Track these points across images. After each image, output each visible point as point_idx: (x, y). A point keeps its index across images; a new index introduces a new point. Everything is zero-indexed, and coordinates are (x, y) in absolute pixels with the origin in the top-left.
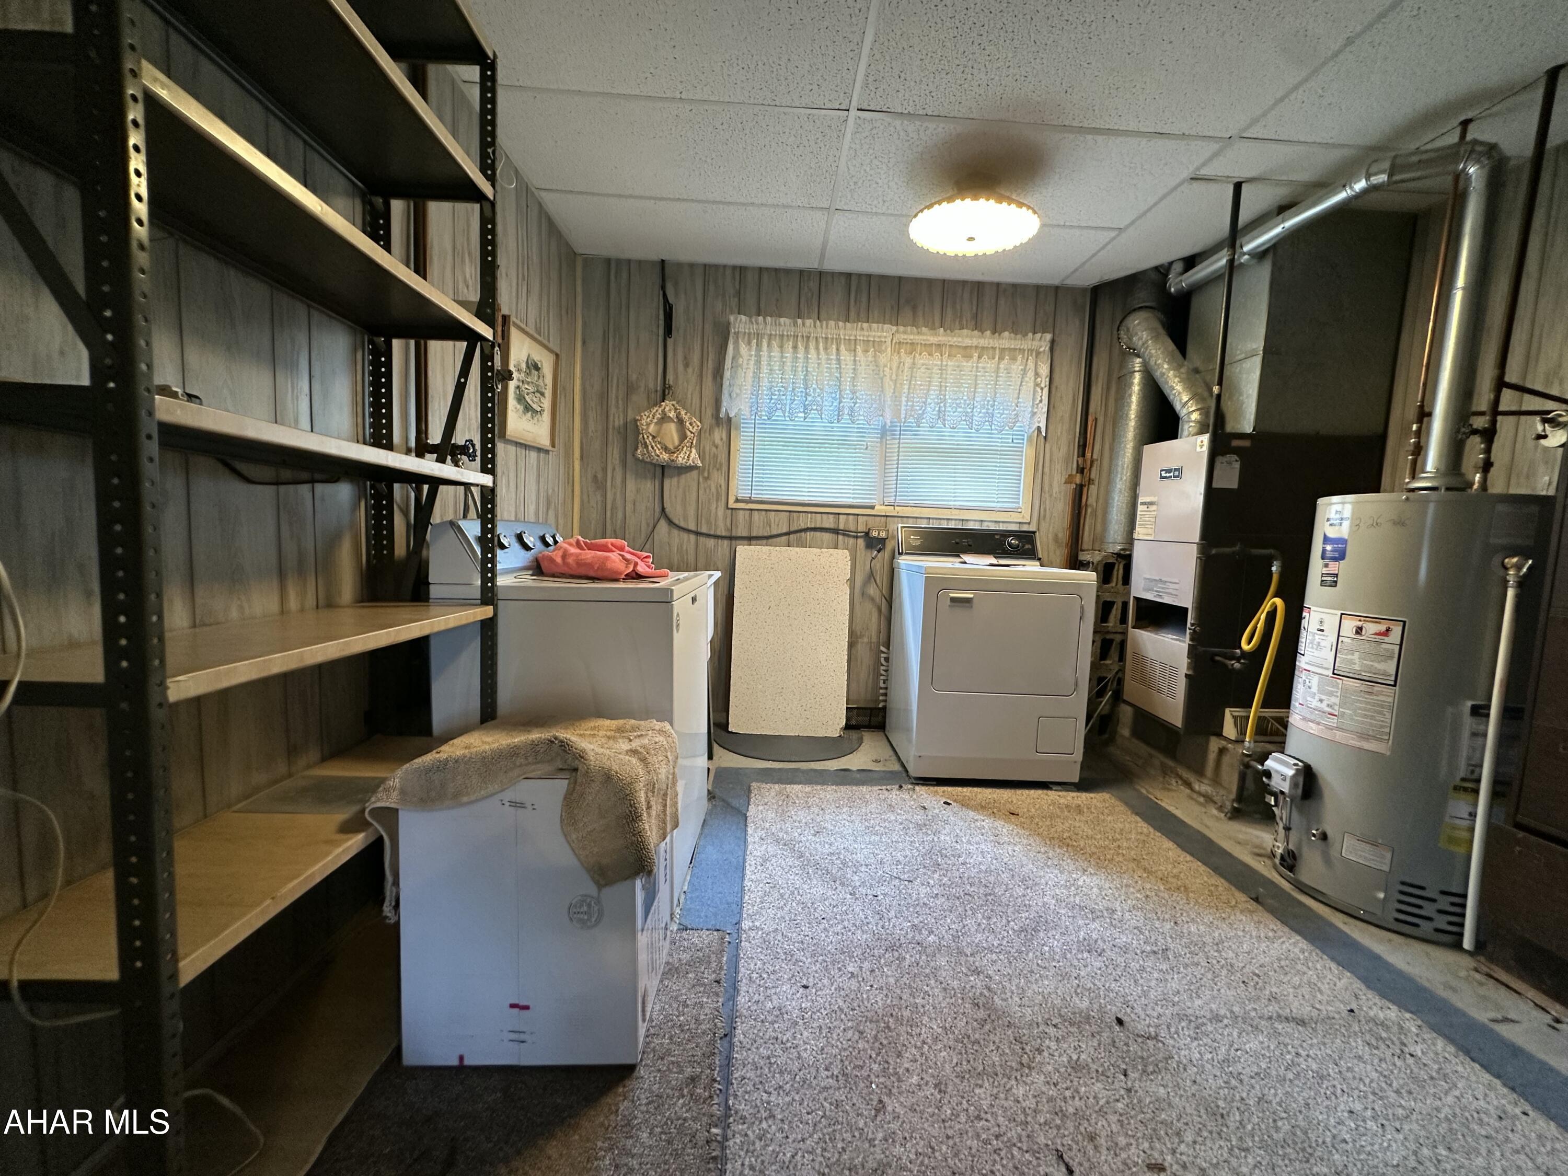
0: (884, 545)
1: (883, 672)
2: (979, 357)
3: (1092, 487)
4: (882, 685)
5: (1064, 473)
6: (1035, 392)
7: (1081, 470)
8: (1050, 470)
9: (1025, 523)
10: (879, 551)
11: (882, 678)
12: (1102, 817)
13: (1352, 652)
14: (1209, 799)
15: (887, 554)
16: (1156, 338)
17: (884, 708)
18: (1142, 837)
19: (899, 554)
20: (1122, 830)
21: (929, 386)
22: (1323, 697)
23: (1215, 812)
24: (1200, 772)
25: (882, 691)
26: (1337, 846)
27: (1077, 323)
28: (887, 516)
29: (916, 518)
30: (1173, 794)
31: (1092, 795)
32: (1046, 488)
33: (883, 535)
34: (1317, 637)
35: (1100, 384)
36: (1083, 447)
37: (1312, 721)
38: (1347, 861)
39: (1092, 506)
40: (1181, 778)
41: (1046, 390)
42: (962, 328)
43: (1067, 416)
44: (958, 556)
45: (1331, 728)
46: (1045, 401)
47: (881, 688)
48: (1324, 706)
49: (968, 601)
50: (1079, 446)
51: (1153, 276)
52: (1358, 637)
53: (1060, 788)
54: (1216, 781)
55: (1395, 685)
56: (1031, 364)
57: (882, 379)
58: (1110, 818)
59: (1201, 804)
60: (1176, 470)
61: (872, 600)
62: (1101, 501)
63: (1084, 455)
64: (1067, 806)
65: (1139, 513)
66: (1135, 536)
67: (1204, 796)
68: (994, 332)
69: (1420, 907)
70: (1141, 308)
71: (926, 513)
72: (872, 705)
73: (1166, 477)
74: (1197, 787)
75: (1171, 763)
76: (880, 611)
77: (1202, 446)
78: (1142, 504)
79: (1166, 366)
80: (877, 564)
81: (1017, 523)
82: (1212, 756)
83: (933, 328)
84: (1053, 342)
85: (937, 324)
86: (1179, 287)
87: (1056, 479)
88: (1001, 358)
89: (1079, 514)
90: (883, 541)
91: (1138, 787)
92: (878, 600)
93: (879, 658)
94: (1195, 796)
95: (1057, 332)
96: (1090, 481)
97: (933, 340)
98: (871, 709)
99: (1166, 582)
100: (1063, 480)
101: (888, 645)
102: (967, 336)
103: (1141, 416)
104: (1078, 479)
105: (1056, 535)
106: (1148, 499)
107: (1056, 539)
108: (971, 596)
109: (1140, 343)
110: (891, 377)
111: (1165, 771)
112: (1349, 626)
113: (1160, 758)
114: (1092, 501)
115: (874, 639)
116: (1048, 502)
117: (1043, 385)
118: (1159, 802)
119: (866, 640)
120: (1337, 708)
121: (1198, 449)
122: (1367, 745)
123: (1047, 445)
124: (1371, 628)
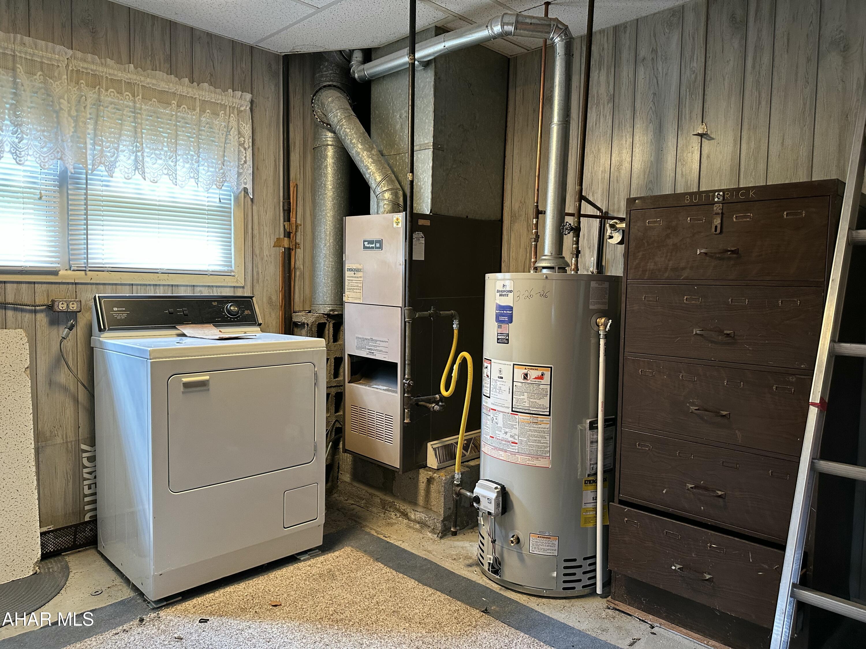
0: (76, 319)
1: (86, 476)
2: (179, 106)
3: (298, 250)
4: (87, 491)
5: (272, 237)
6: (239, 151)
7: (288, 234)
8: (259, 233)
9: (240, 287)
10: (71, 329)
11: (86, 483)
12: (352, 575)
13: (522, 393)
14: (423, 524)
15: (80, 330)
16: (348, 118)
17: (94, 520)
18: (391, 584)
19: (100, 330)
20: (373, 583)
21: (121, 130)
22: (507, 430)
23: (430, 534)
24: (414, 503)
25: (87, 499)
26: (527, 546)
27: (273, 87)
28: (76, 284)
29: (116, 284)
30: (396, 527)
31: (337, 553)
32: (257, 251)
33: (74, 307)
34: (498, 383)
35: (297, 150)
36: (288, 212)
37: (501, 450)
38: (533, 556)
39: (299, 269)
40: (398, 510)
41: (250, 151)
42: (154, 69)
43: (271, 179)
44: (174, 328)
45: (513, 454)
46: (250, 163)
47: (86, 496)
48: (508, 437)
49: (203, 384)
50: (284, 210)
51: (338, 58)
52: (525, 381)
53: (307, 556)
54: (427, 507)
55: (549, 415)
56: (233, 122)
57: (57, 112)
58: (359, 574)
59: (417, 530)
60: (377, 242)
61: (65, 389)
62: (307, 264)
63: (289, 220)
64: (321, 575)
65: (347, 278)
66: (345, 299)
67: (419, 523)
68: (192, 81)
69: (574, 574)
70: (330, 86)
71: (127, 279)
72: (74, 521)
73: (369, 248)
74: (413, 517)
75: (389, 499)
76: (76, 401)
77: (398, 223)
78: (350, 270)
79: (360, 146)
80: (68, 344)
81: (231, 287)
82: (422, 486)
83: (119, 61)
84: (252, 102)
85: (125, 57)
86: (362, 74)
87: (265, 242)
88: (203, 111)
89: (290, 277)
90: (74, 314)
91: (368, 530)
92: (72, 388)
93: (80, 459)
94: (412, 524)
95: (255, 92)
96: (297, 245)
97: (120, 75)
98: (76, 526)
99: (376, 341)
100: (272, 245)
101: (92, 441)
102: (163, 80)
103: (338, 187)
104: (286, 243)
105: (270, 298)
106: (354, 266)
107: (270, 301)
108: (207, 378)
109: (336, 120)
110: (69, 111)
111: (385, 506)
112: (519, 373)
113: (379, 496)
114: (299, 264)
115: (71, 437)
116: (260, 266)
117: (246, 146)
118: (388, 540)
119: (59, 440)
120: (516, 437)
121: (395, 225)
122: (538, 463)
123: (254, 207)
124: (533, 374)
